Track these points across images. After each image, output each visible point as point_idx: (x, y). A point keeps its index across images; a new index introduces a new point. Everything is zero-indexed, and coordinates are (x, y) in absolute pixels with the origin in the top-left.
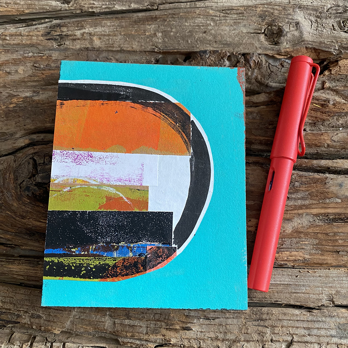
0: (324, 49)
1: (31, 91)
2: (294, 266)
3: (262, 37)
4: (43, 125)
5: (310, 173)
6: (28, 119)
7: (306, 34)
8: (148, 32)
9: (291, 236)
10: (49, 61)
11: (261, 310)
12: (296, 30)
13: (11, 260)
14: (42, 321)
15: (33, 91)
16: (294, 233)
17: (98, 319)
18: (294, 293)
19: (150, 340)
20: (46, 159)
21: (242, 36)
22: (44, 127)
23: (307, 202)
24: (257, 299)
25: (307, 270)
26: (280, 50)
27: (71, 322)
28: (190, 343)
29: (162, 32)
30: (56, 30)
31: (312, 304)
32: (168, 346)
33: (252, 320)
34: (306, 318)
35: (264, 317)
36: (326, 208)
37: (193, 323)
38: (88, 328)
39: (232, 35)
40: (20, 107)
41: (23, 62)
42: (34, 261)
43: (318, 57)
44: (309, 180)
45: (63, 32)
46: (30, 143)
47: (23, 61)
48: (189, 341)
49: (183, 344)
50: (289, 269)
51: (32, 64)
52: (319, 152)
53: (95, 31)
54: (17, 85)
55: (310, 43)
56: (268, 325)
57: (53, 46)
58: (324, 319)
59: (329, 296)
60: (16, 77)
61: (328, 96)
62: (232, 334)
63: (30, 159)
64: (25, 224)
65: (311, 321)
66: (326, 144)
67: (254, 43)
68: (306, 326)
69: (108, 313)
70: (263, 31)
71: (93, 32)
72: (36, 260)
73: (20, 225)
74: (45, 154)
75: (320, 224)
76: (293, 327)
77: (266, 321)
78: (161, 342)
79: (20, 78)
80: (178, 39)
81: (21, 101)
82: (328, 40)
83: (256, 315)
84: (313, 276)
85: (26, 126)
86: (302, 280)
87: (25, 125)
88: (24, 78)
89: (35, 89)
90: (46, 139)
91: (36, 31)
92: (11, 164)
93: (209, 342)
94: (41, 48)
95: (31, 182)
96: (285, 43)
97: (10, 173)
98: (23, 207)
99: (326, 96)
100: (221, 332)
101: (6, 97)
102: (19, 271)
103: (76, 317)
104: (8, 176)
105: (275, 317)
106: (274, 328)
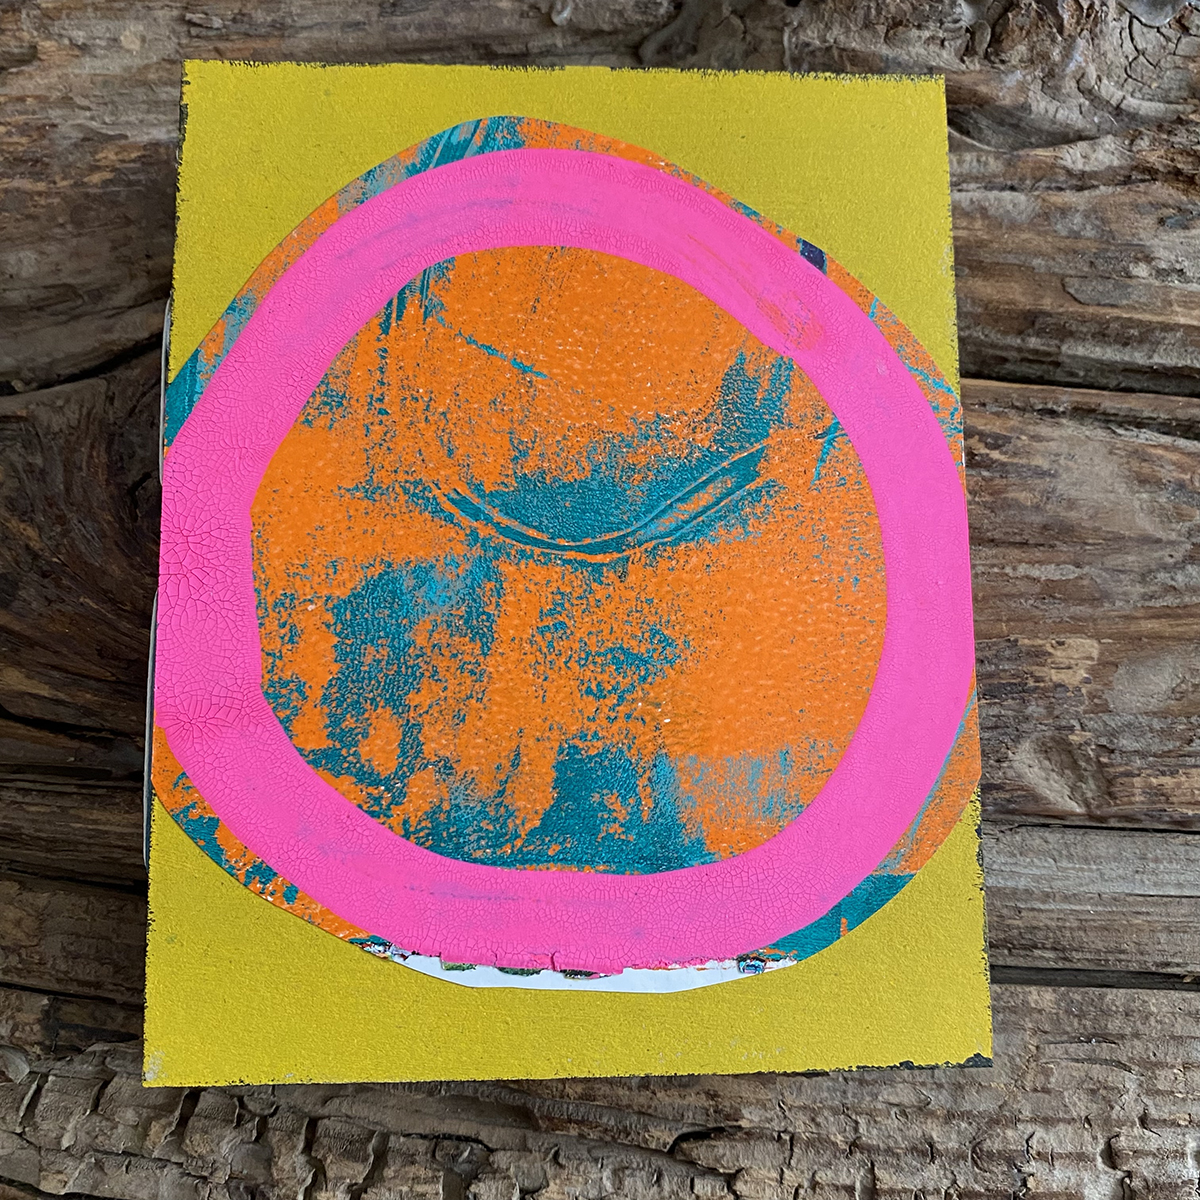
6: (163, 231)
11: (1102, 997)
13: (100, 791)
19: (658, 1113)
24: (1088, 956)
28: (818, 1125)
32: (731, 1136)
33: (1065, 1038)
35: (1114, 1025)
40: (130, 184)
41: (139, 5)
48: (813, 1120)
49: (790, 1129)
51: (175, 13)
54: (116, 98)
56: (1131, 1059)
60: (114, 65)
62: (985, 1094)
77: (1120, 1042)
78: (700, 1119)
79: (128, 69)
81: (133, 161)
83: (1081, 1016)
85: (157, 260)
87: (148, 257)
88: (147, 67)
92: (98, 409)
93: (893, 1123)
97: (92, 447)
100: (940, 1086)
101: (76, 145)
102: (132, 834)
104: (85, 458)
105: (1155, 1028)
106: (1153, 1073)
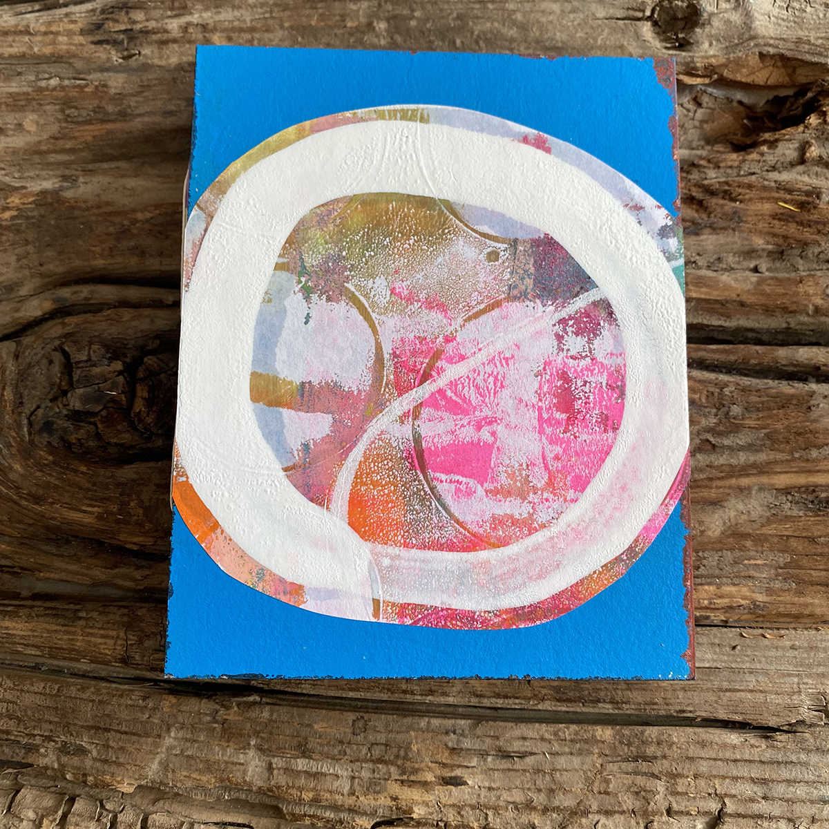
0: (808, 58)
1: (57, 177)
2: (726, 622)
3: (646, 29)
4: (86, 263)
5: (770, 381)
6: (48, 248)
7: (761, 18)
8: (352, 20)
9: (718, 545)
10: (101, 98)
11: (642, 733)
12: (735, 9)
13: (9, 609)
14: (88, 763)
15: (62, 176)
16: (729, 536)
17: (230, 757)
18: (727, 690)
19: (361, 810)
20: (94, 352)
21: (594, 25)
22: (88, 269)
23: (762, 457)
24: (633, 707)
25: (760, 631)
26: (693, 62)
27: (160, 763)
28: (462, 816)
29: (388, 20)
30: (117, 17)
31: (774, 718)
32: (406, 825)
33: (619, 758)
34: (756, 756)
35: (651, 750)
36: (809, 471)
37: (468, 767)
38: (204, 779)
39: (569, 24)
40: (28, 218)
41: (34, 103)
42: (68, 610)
43: (791, 80)
44: (767, 401)
45: (135, 22)
46: (55, 309)
47: (34, 99)
48: (459, 813)
49: (445, 819)
50: (715, 629)
51: (57, 107)
52: (792, 326)
53: (217, 18)
54: (21, 162)
55: (772, 42)
56: (660, 772)
57: (109, 59)
58: (803, 757)
59: (817, 699)
60: (18, 141)
61: (816, 182)
62: (569, 795)
63: (55, 350)
64: (43, 516)
65: (771, 763)
66: (811, 307)
67: (625, 43)
68: (757, 776)
69: (253, 743)
70: (648, 13)
71: (210, 21)
72: (72, 606)
73: (32, 518)
74: (91, 337)
75: (795, 512)
76: (724, 778)
77: (654, 761)
78: (387, 813)
79: (28, 143)
80: (428, 36)
81: (30, 203)
82: (818, 35)
83: (629, 744)
84: (777, 648)
85: (46, 266)
86: (748, 656)
87: (41, 265)
88: (40, 142)
89: (67, 172)
90: (97, 299)
91: (66, 20)
92: (8, 364)
93: (510, 814)
94: (79, 64)
95: (58, 410)
96: (706, 45)
97: (4, 388)
98: (38, 474)
99: (810, 181)
100: (540, 790)
102: (29, 636)
103: (174, 752)
105: (676, 752)
106: (675, 781)
